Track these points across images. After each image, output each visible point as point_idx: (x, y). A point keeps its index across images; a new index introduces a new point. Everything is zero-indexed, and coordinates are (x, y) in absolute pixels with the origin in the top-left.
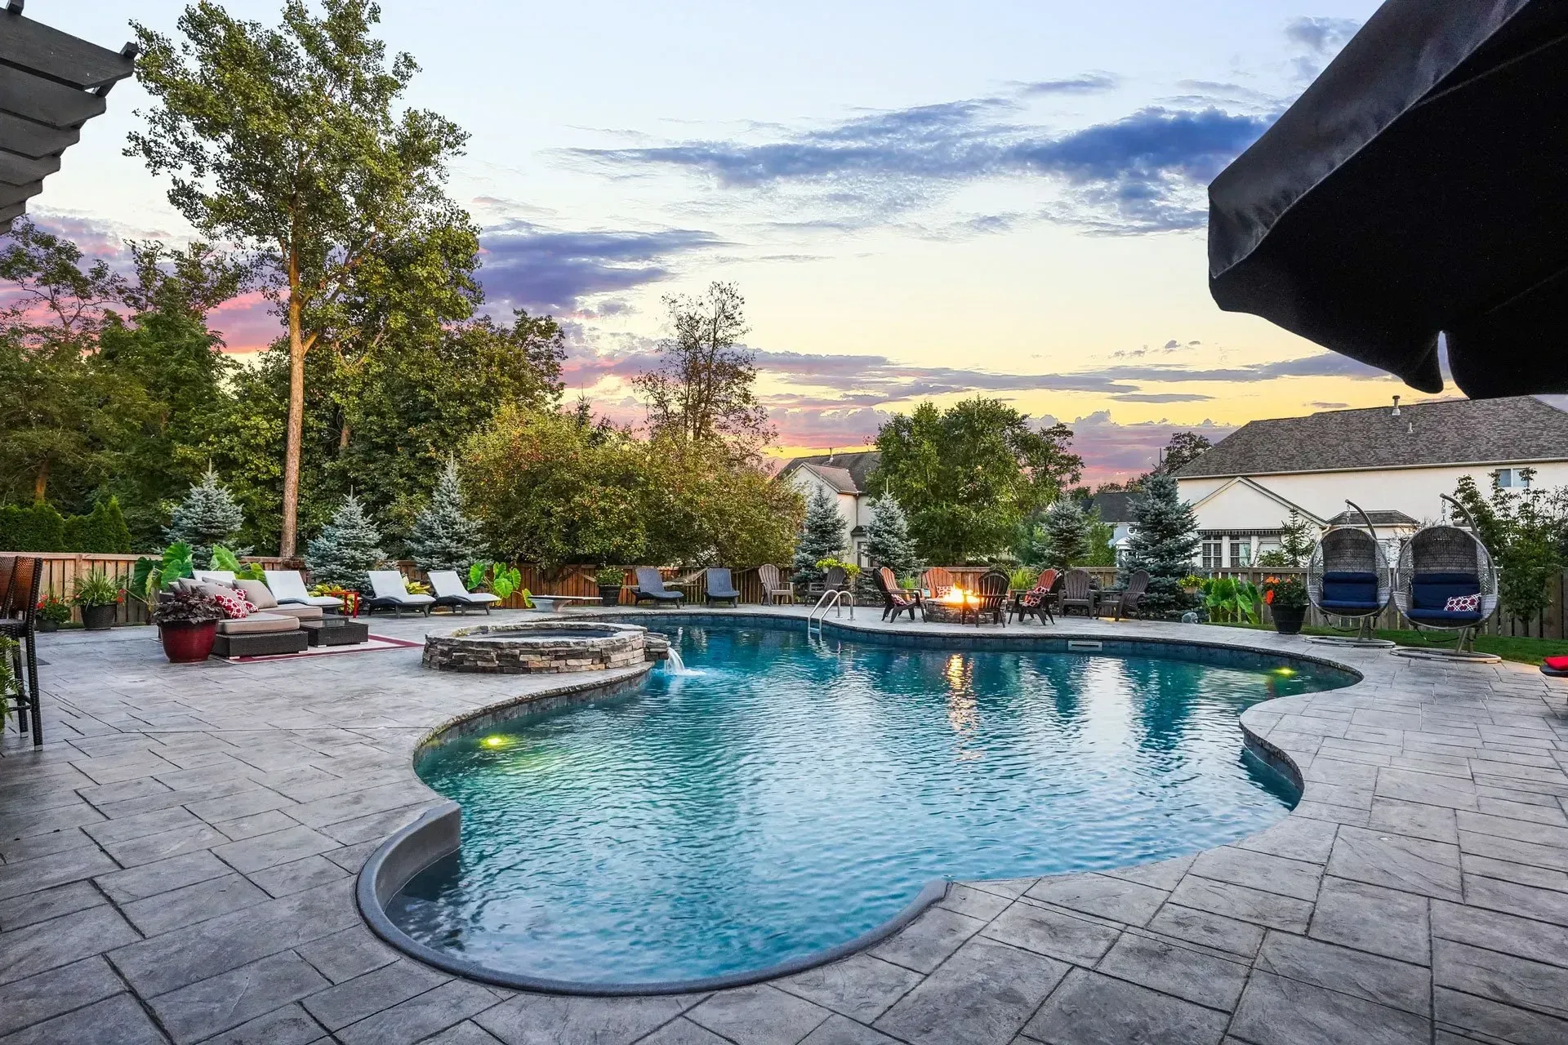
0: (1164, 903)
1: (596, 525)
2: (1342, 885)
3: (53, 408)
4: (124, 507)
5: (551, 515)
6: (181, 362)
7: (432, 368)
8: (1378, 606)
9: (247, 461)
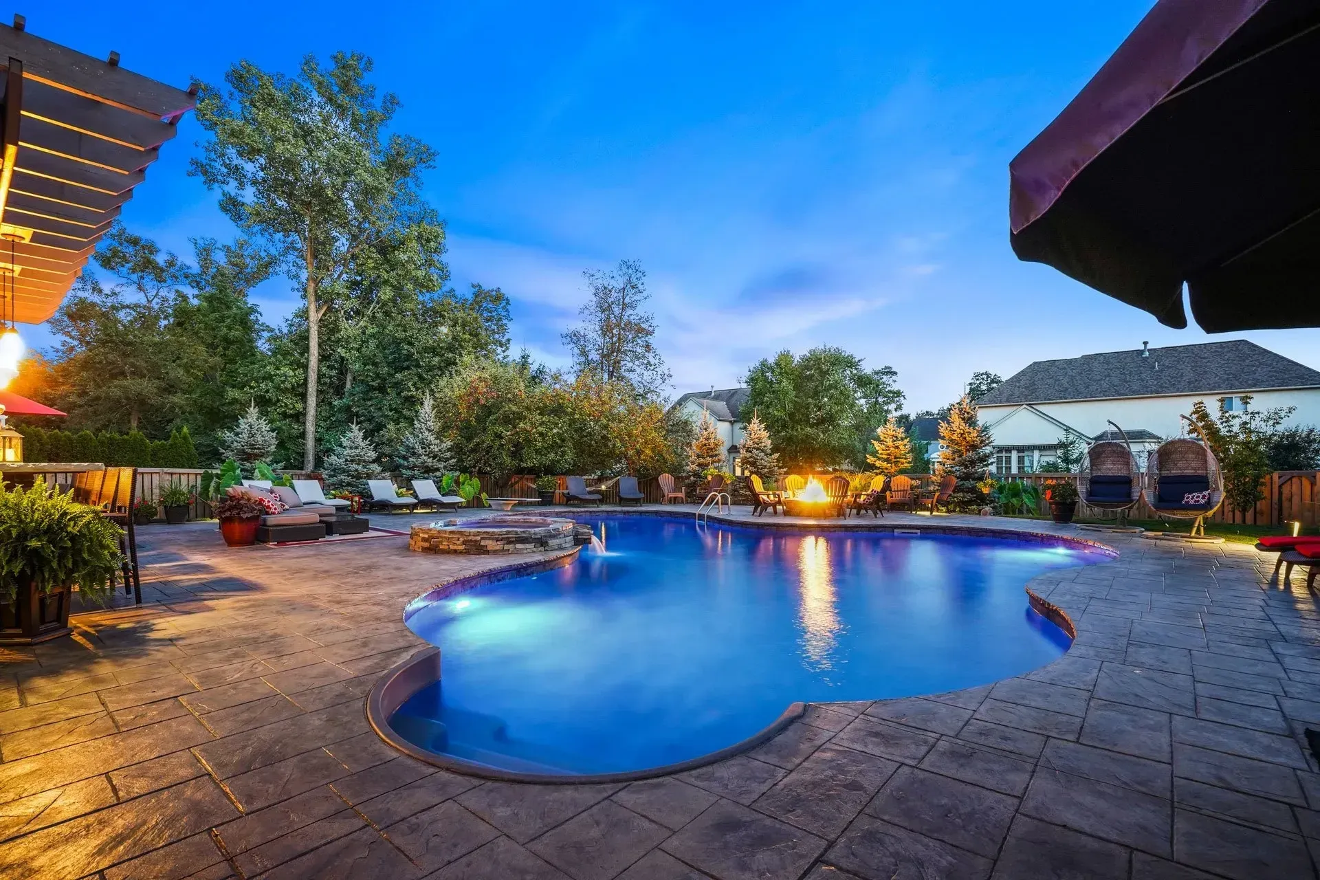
0: (969, 720)
1: (536, 445)
2: (1105, 705)
3: (141, 363)
4: (193, 434)
5: (502, 438)
6: (230, 329)
7: (412, 328)
8: (1132, 501)
9: (278, 400)
